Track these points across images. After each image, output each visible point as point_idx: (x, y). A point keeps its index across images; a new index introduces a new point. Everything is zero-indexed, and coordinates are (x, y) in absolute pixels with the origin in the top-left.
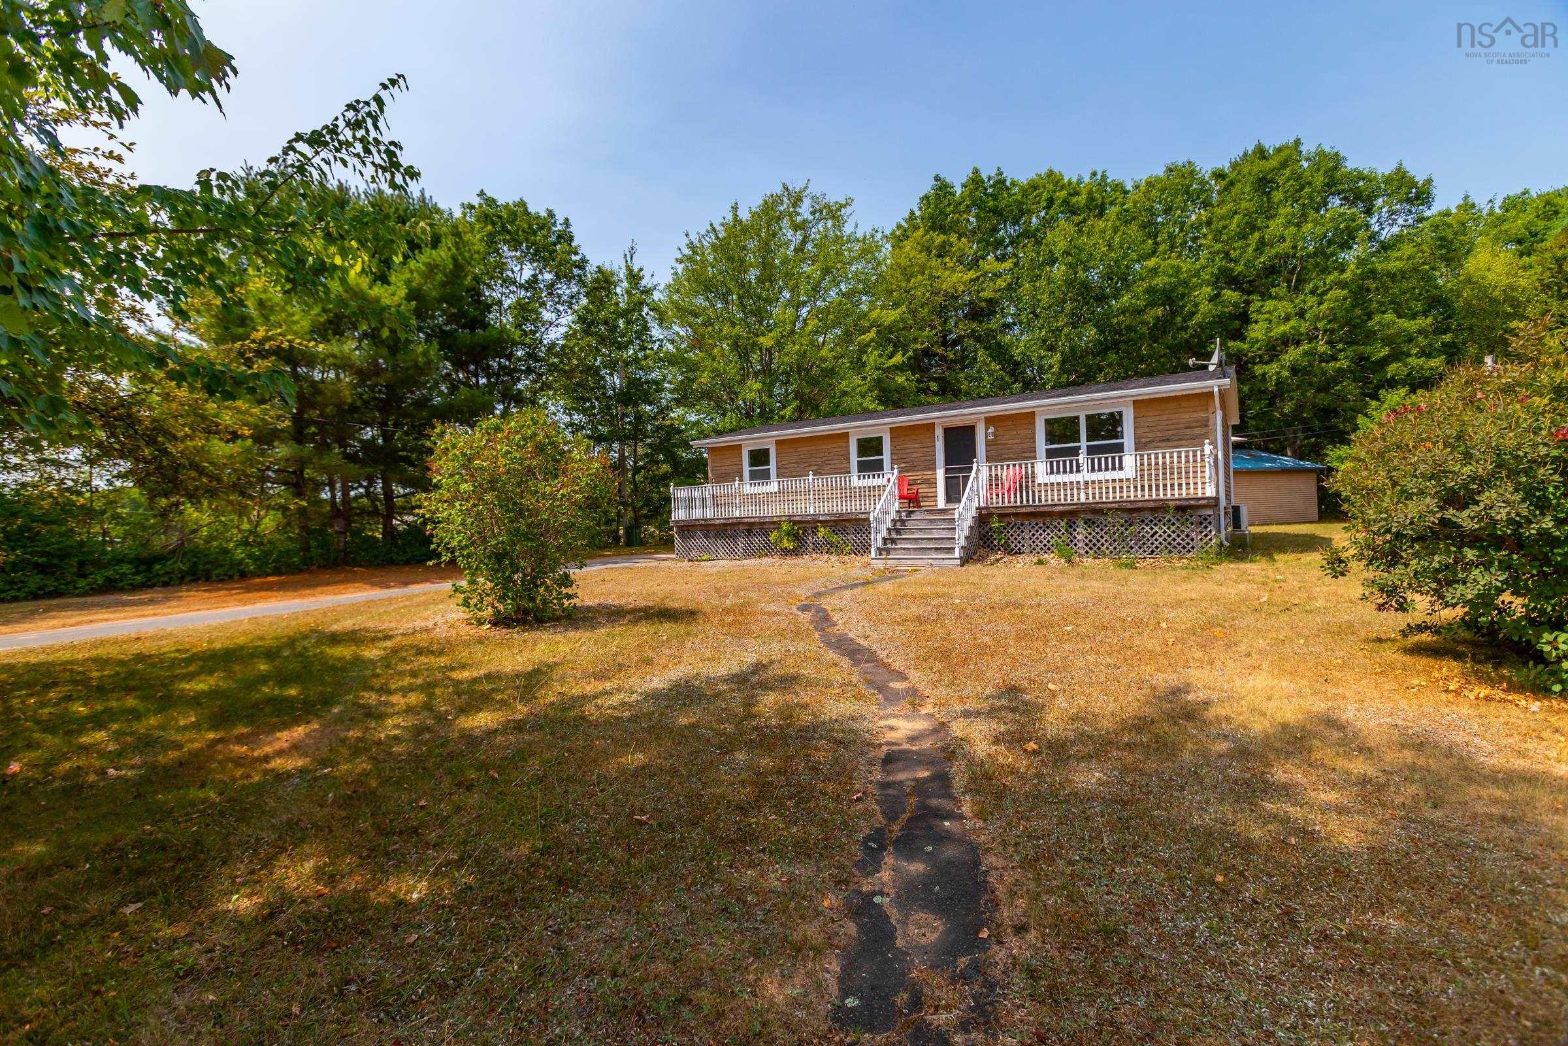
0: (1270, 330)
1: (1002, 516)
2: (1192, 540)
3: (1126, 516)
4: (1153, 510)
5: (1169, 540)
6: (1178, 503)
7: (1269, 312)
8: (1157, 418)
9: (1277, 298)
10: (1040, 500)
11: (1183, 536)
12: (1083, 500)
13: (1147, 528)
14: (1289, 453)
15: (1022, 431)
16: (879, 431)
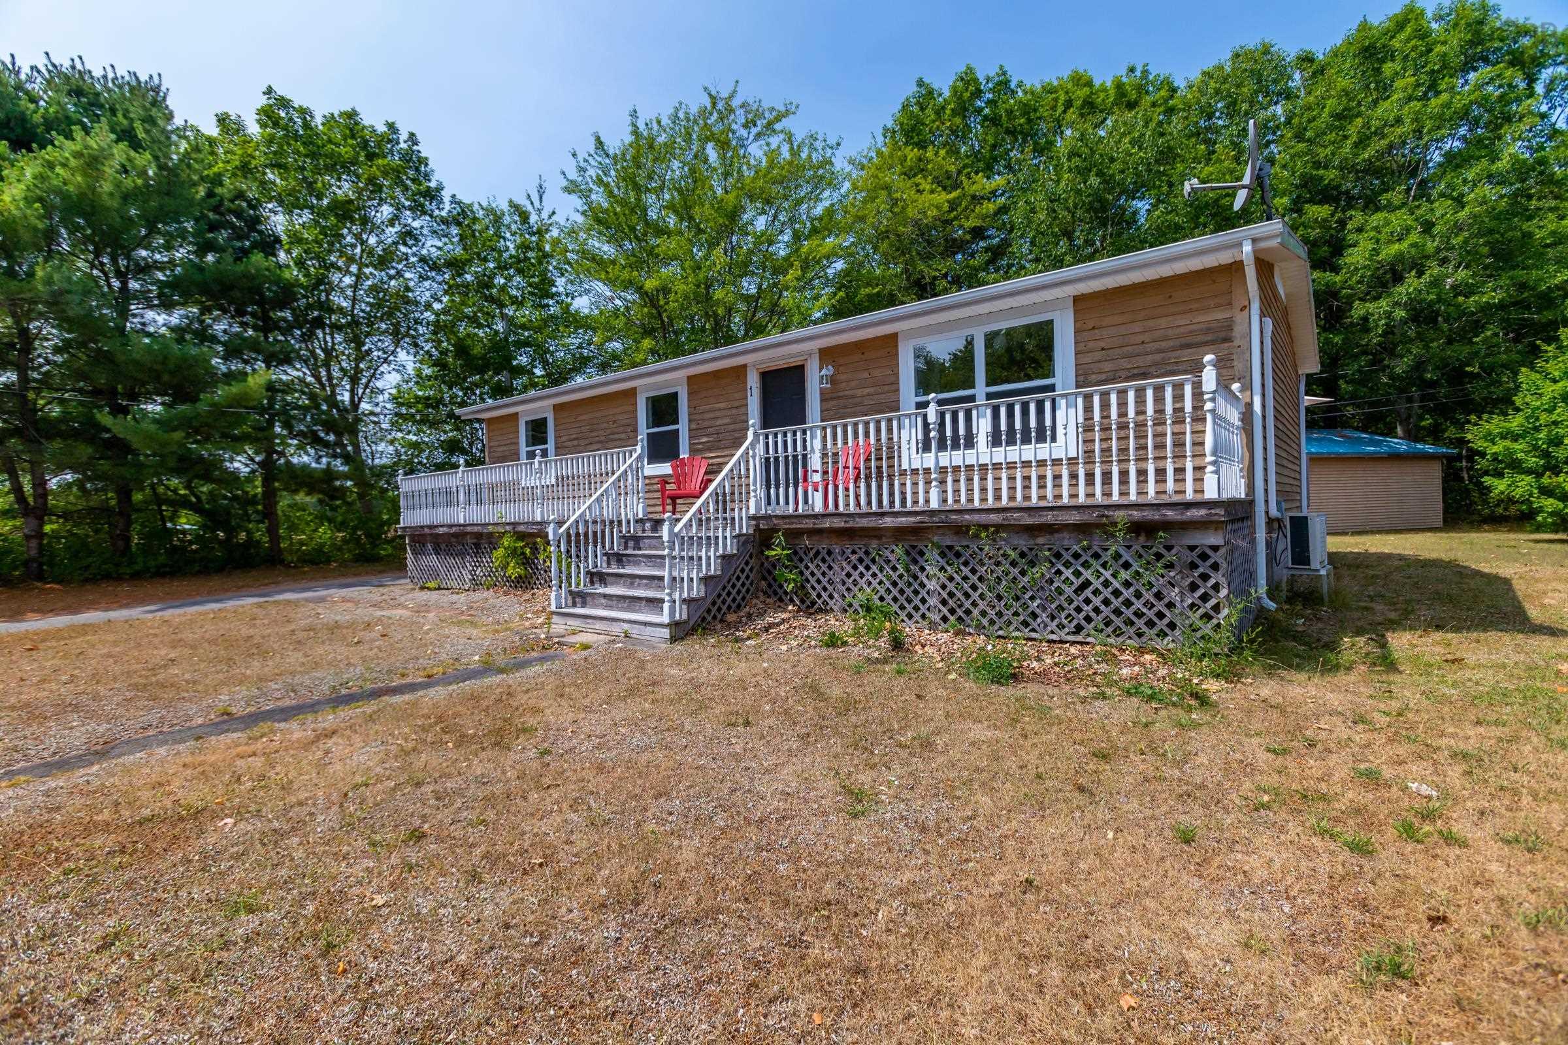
0: (1376, 252)
1: (793, 535)
2: (1170, 605)
3: (1023, 542)
4: (1082, 529)
5: (1116, 603)
6: (1136, 514)
7: (1375, 228)
8: (1123, 330)
9: (1391, 208)
10: (903, 502)
11: (1148, 596)
12: (934, 504)
13: (1068, 573)
14: (1399, 430)
15: (876, 373)
16: (667, 384)
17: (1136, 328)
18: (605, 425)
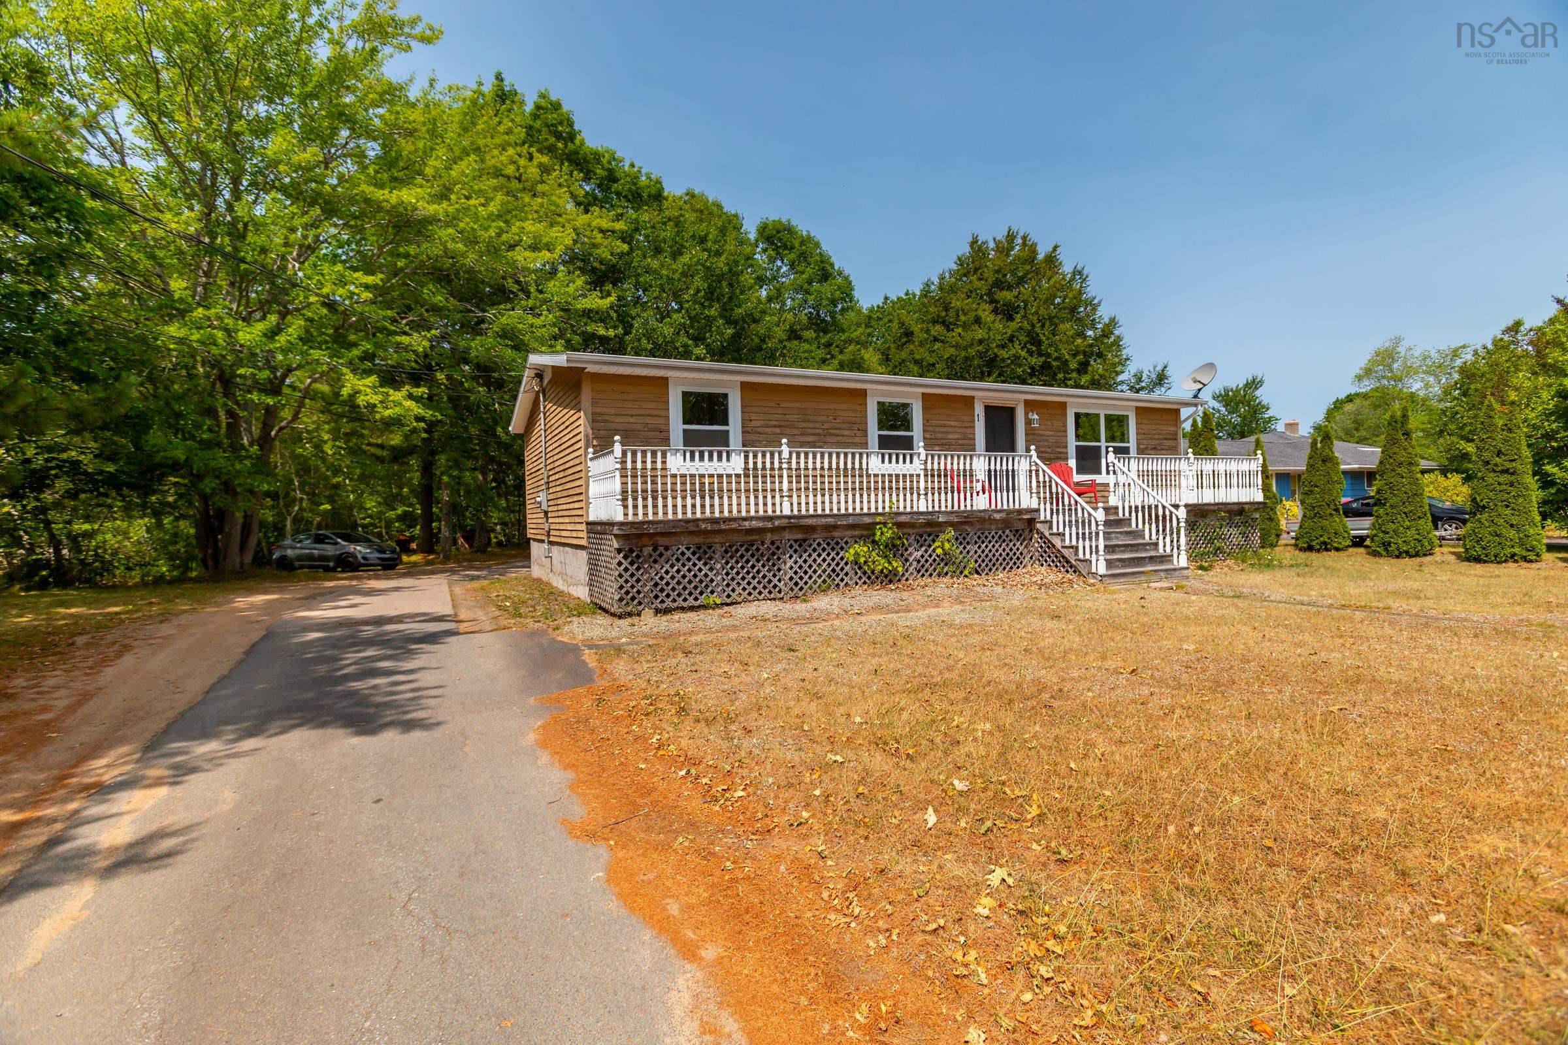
8: (1149, 427)
15: (1055, 423)
16: (907, 395)
17: (1153, 427)
18: (823, 418)
